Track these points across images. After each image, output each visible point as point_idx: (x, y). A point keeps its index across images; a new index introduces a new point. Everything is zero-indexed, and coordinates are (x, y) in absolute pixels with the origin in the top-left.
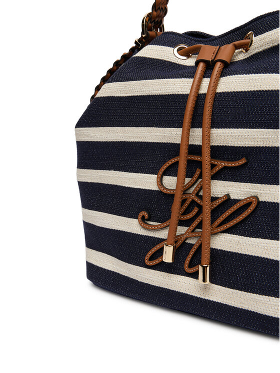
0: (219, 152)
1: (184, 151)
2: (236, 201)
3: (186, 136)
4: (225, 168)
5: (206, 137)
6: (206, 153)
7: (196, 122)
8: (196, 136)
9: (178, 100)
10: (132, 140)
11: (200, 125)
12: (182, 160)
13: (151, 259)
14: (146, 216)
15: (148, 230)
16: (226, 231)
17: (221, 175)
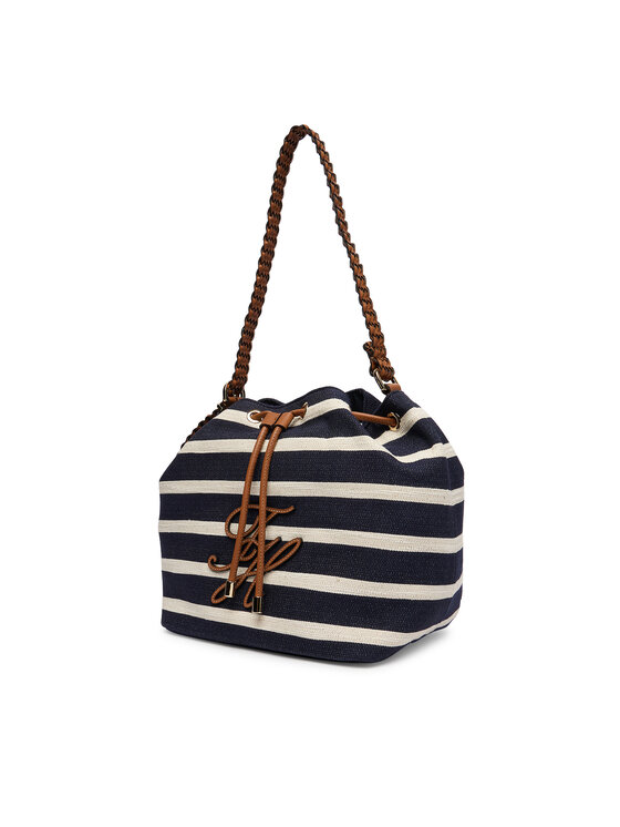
0: (274, 501)
1: (245, 501)
2: (286, 542)
3: (248, 488)
4: (279, 514)
5: (264, 488)
6: (263, 502)
7: (256, 476)
8: (256, 488)
9: (243, 457)
11: (259, 479)
12: (244, 510)
13: (217, 598)
15: (213, 571)
16: (277, 569)
17: (275, 521)
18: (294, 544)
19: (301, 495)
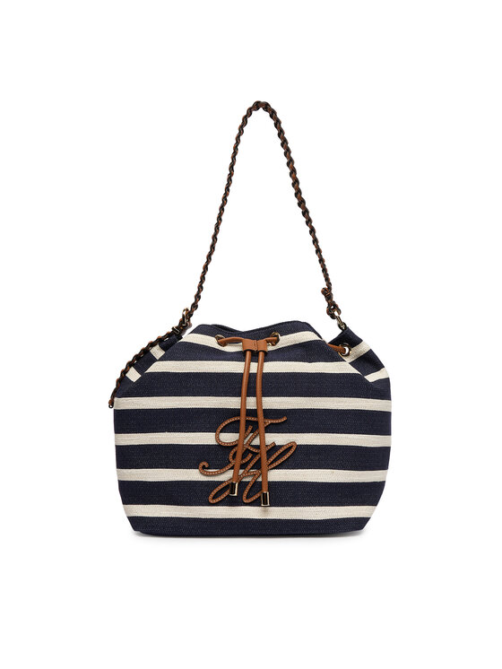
0: (269, 413)
1: (243, 413)
3: (244, 403)
4: (271, 424)
5: (259, 403)
6: (260, 414)
7: (251, 393)
8: (251, 403)
9: (236, 377)
10: (189, 407)
11: (254, 395)
12: (243, 419)
13: (213, 498)
14: (207, 465)
15: (207, 475)
16: (274, 468)
17: (270, 429)
18: (290, 448)
19: (293, 408)
